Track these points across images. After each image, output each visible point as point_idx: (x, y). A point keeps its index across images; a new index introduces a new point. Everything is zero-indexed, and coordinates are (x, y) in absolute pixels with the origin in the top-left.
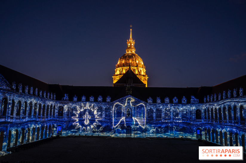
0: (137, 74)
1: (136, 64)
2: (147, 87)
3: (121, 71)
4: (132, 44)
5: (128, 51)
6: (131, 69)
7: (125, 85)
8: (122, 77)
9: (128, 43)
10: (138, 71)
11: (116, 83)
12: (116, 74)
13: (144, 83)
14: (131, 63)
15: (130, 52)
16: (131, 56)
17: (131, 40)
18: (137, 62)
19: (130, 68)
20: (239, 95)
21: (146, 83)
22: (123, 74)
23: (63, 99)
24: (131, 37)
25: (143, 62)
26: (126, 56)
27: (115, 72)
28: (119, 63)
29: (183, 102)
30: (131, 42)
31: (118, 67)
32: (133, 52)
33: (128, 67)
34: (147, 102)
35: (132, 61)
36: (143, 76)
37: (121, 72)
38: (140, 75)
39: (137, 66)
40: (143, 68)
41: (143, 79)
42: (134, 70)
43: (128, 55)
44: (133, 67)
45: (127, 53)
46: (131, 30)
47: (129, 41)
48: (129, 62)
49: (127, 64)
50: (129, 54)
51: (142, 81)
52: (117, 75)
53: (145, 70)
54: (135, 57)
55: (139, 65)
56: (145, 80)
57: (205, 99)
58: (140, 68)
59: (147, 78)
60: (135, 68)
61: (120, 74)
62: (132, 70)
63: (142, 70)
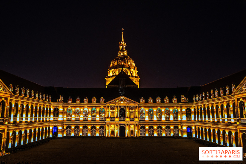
0: (129, 76)
1: (128, 65)
2: (139, 87)
3: (114, 72)
4: (124, 47)
5: (120, 53)
6: (124, 70)
7: (118, 86)
8: (115, 78)
9: (120, 46)
10: (130, 72)
11: (109, 84)
12: (109, 75)
13: (136, 83)
14: (124, 64)
15: (122, 54)
16: (123, 58)
17: (123, 43)
18: (129, 64)
19: (122, 69)
20: (226, 93)
21: (138, 83)
22: (116, 75)
23: (59, 101)
24: (123, 40)
25: (135, 64)
26: (119, 58)
27: (108, 74)
28: (111, 65)
29: (174, 102)
30: (123, 45)
31: (111, 69)
32: (125, 54)
33: (121, 69)
34: (139, 102)
35: (124, 63)
36: (135, 77)
37: (114, 74)
38: (132, 76)
39: (129, 68)
40: (135, 69)
41: (135, 80)
42: (127, 71)
43: (120, 58)
44: (125, 69)
45: (119, 55)
46: (123, 33)
47: (121, 43)
48: (122, 64)
49: (119, 65)
50: (121, 56)
51: (135, 82)
52: (110, 77)
53: (137, 72)
54: (127, 59)
55: (131, 67)
56: (137, 81)
57: (194, 98)
58: (132, 70)
59: (139, 79)
60: (128, 69)
61: (113, 76)
62: (125, 72)
63: (134, 71)
